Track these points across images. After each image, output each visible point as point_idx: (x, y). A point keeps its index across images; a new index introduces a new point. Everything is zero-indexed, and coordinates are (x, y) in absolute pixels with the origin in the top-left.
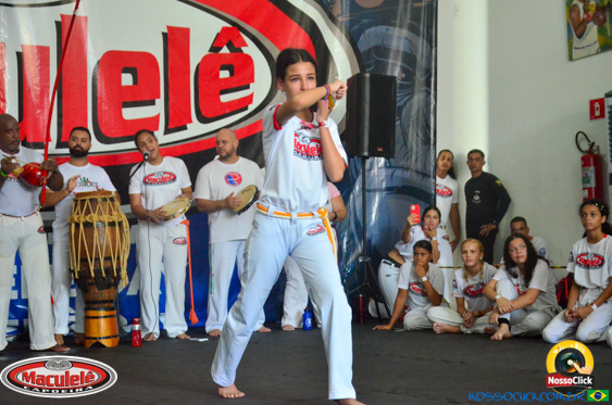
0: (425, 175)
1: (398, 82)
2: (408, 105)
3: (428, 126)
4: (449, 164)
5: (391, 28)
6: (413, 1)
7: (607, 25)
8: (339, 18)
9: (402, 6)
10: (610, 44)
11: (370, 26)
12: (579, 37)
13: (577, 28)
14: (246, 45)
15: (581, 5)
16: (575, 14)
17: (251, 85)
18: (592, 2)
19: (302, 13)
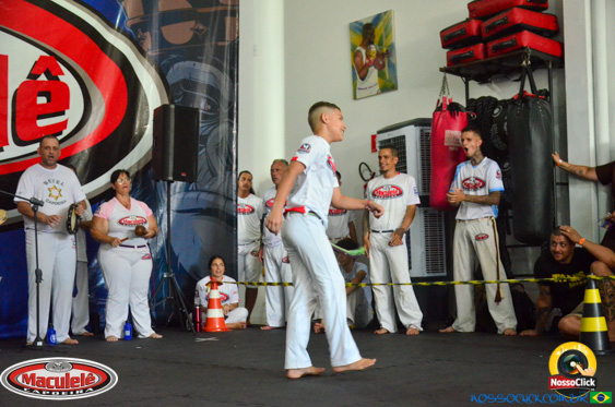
0: (232, 200)
1: (201, 111)
2: (215, 132)
3: (230, 154)
4: (249, 184)
5: (197, 63)
6: (217, 41)
7: (386, 69)
8: (150, 53)
9: (207, 44)
10: (388, 86)
11: (178, 61)
12: (363, 79)
13: (360, 71)
14: (62, 74)
15: (363, 51)
16: (358, 59)
17: (67, 111)
18: (373, 48)
19: (113, 46)
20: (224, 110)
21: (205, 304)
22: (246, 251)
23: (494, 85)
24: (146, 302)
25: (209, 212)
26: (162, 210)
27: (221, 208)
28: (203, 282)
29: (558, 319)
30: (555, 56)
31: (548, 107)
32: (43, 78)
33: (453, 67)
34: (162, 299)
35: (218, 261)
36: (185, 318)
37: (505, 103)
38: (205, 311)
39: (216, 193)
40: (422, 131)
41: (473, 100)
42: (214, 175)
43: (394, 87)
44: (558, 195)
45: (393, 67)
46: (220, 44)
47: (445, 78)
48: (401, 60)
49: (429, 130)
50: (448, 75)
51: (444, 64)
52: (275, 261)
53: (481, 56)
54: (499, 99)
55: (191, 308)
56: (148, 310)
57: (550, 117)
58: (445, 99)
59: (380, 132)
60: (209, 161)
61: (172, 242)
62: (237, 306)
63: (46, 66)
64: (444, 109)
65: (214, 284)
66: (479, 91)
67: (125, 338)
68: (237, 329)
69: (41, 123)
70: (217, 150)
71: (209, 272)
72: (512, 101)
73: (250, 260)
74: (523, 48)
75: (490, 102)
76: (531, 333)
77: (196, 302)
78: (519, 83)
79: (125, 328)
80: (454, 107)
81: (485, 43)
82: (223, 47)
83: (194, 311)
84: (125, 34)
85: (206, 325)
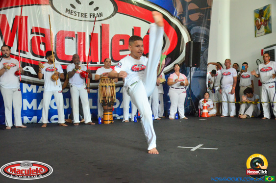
1: (201, 43)
2: (205, 51)
5: (200, 27)
6: (207, 19)
7: (268, 26)
8: (185, 24)
9: (204, 20)
11: (194, 26)
12: (259, 29)
13: (258, 27)
15: (259, 20)
16: (257, 23)
18: (263, 18)
21: (202, 108)
25: (204, 77)
26: (188, 77)
28: (201, 101)
34: (187, 106)
36: (195, 112)
38: (202, 110)
42: (206, 64)
43: (270, 32)
45: (270, 25)
52: (226, 94)
56: (184, 109)
59: (265, 48)
60: (204, 60)
61: (191, 88)
62: (212, 109)
65: (205, 101)
67: (176, 119)
68: (212, 116)
71: (204, 98)
77: (199, 107)
79: (176, 115)
82: (209, 21)
83: (198, 110)
84: (177, 18)
85: (202, 115)
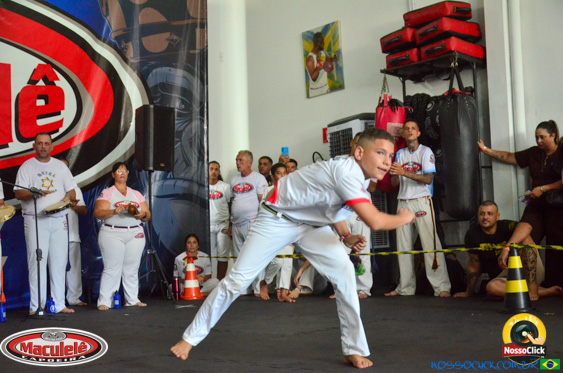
0: (201, 185)
1: (176, 110)
2: (186, 130)
3: (202, 146)
4: (217, 173)
5: (172, 69)
6: (189, 49)
7: (334, 72)
8: (132, 61)
9: (181, 52)
10: (337, 86)
11: (156, 67)
12: (314, 80)
13: (312, 74)
14: (58, 79)
15: (315, 57)
16: (310, 63)
17: (62, 112)
18: (323, 54)
19: (100, 55)
20: (196, 109)
22: (217, 229)
23: (426, 83)
24: (136, 276)
25: (186, 196)
27: (195, 193)
28: (181, 258)
29: (485, 282)
30: (478, 58)
31: (473, 102)
32: (41, 83)
33: (392, 69)
34: (145, 273)
35: (192, 239)
36: (166, 288)
37: (436, 99)
39: (191, 181)
40: (366, 124)
41: (409, 97)
42: (188, 164)
43: (341, 87)
44: (484, 177)
45: (340, 70)
46: (192, 52)
47: (385, 78)
48: (347, 63)
49: (373, 123)
50: (387, 76)
51: (384, 67)
53: (415, 58)
54: (432, 95)
55: (171, 280)
57: (475, 111)
58: (385, 96)
59: (330, 126)
60: (184, 153)
61: (155, 225)
63: (44, 73)
64: (386, 104)
66: (414, 89)
67: (115, 307)
69: (41, 122)
70: (191, 143)
72: (443, 97)
73: (221, 237)
74: (452, 52)
75: (423, 99)
76: (462, 294)
77: (175, 274)
78: (448, 82)
79: (115, 298)
80: (393, 103)
81: (419, 48)
82: (194, 55)
83: (174, 282)
84: (110, 44)
85: (184, 294)
